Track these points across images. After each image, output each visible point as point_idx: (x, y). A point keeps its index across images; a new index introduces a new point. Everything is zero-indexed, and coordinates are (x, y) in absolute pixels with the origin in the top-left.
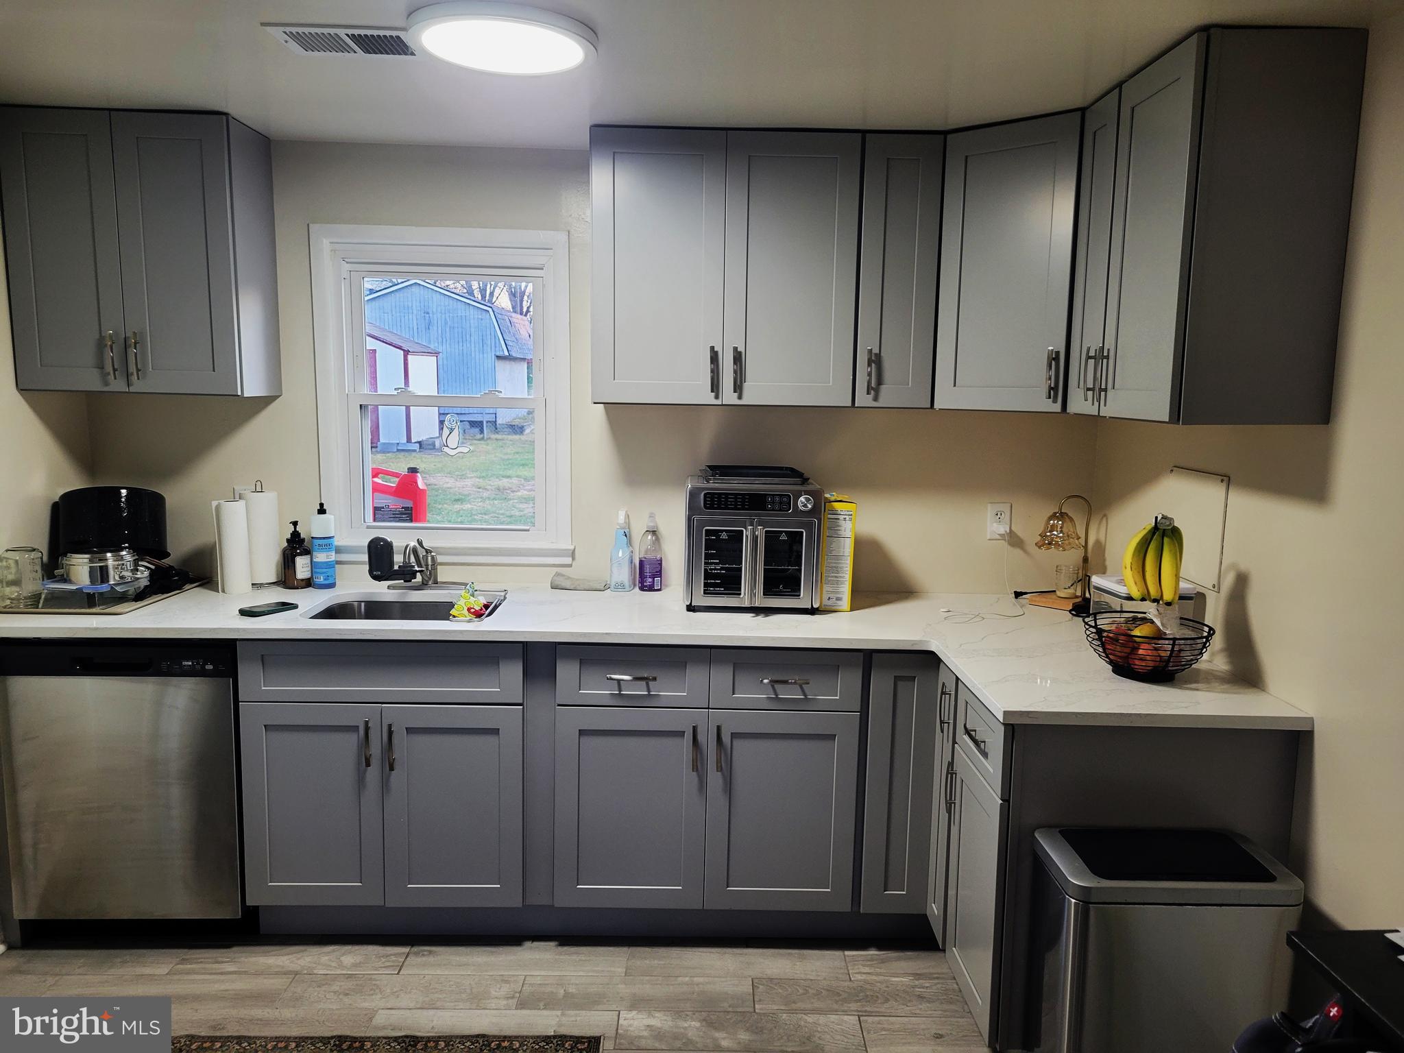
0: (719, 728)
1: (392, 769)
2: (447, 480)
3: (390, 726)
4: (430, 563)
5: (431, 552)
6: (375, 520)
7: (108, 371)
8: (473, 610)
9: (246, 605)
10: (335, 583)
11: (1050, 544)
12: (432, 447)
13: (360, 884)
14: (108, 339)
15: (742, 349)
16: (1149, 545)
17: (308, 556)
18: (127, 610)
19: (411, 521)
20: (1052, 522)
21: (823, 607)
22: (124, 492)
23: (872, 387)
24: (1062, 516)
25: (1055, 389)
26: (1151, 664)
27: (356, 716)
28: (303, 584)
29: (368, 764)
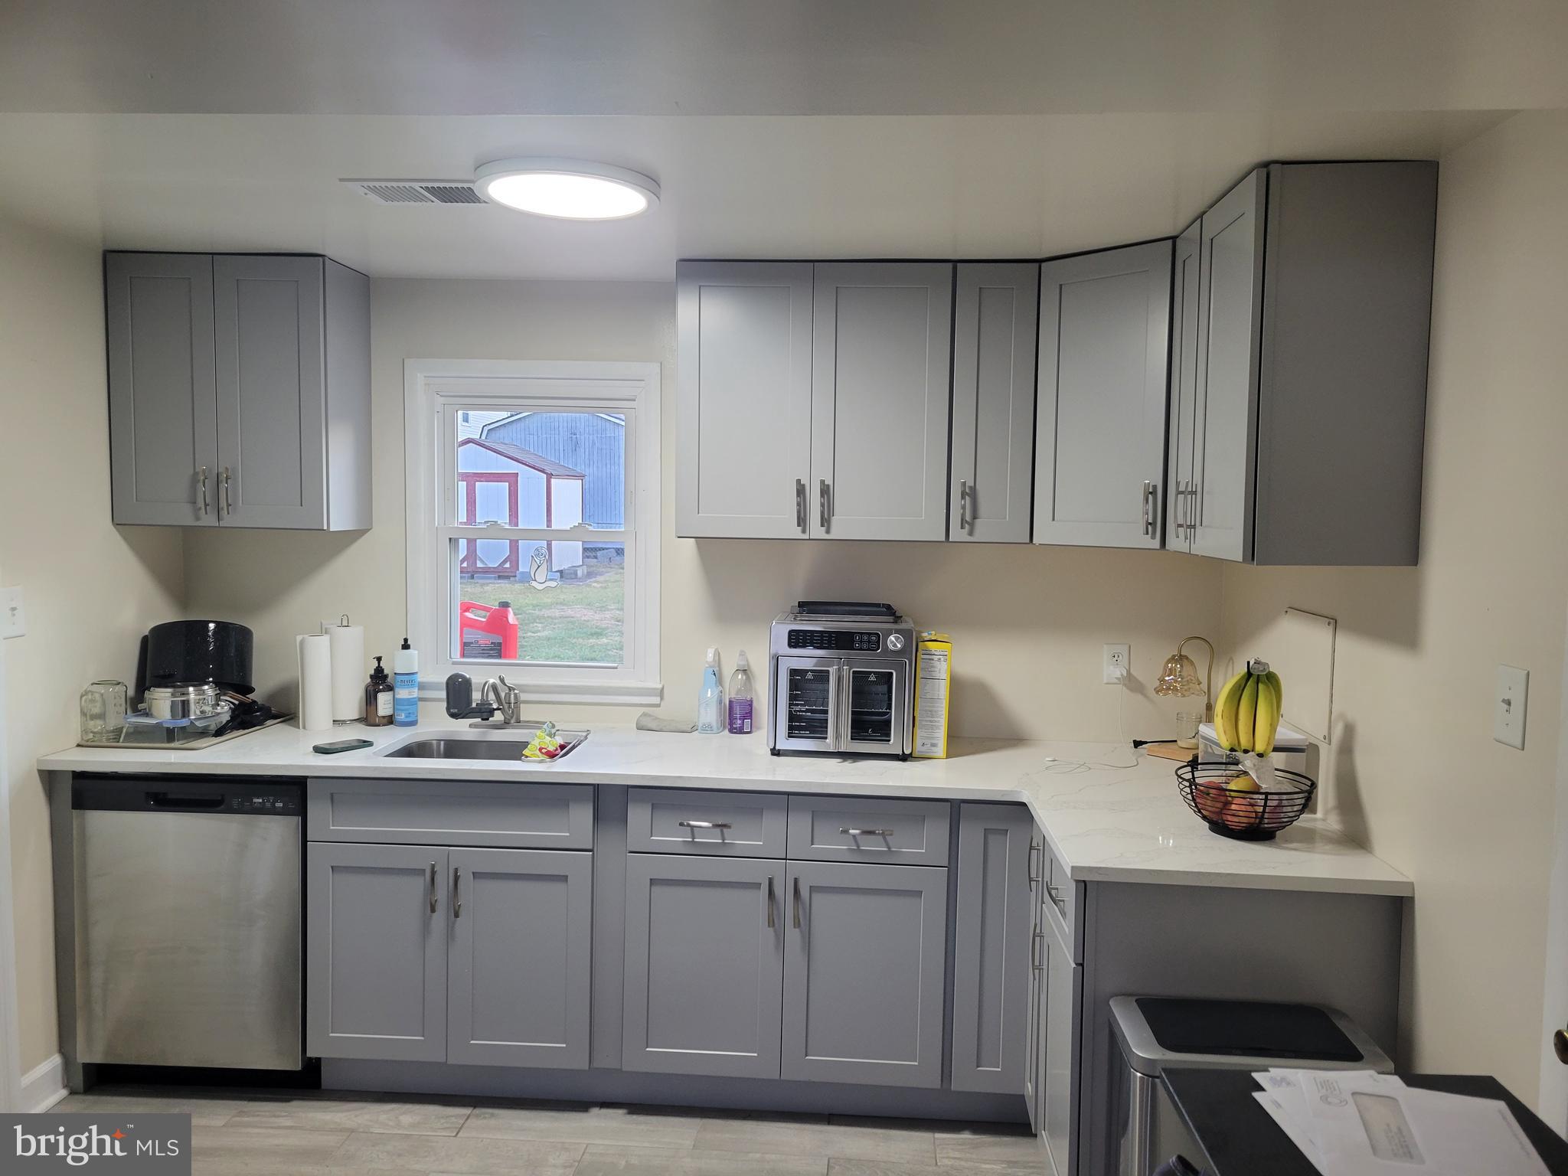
0: (796, 881)
1: (457, 915)
2: (585, 612)
3: (456, 870)
4: (512, 701)
5: (514, 689)
6: (463, 655)
7: (200, 506)
8: (544, 751)
9: (322, 741)
10: (417, 720)
11: (1168, 689)
12: (573, 576)
13: (423, 1038)
14: (201, 474)
15: (829, 482)
16: (1243, 690)
17: (391, 693)
18: (205, 745)
19: (500, 656)
20: (1170, 665)
21: (917, 753)
22: (212, 626)
23: (966, 521)
24: (1181, 658)
25: (1153, 524)
26: (1245, 820)
27: (422, 859)
28: (385, 721)
29: (433, 910)
